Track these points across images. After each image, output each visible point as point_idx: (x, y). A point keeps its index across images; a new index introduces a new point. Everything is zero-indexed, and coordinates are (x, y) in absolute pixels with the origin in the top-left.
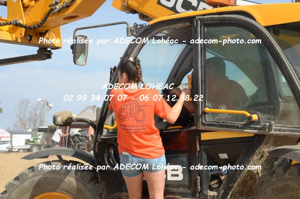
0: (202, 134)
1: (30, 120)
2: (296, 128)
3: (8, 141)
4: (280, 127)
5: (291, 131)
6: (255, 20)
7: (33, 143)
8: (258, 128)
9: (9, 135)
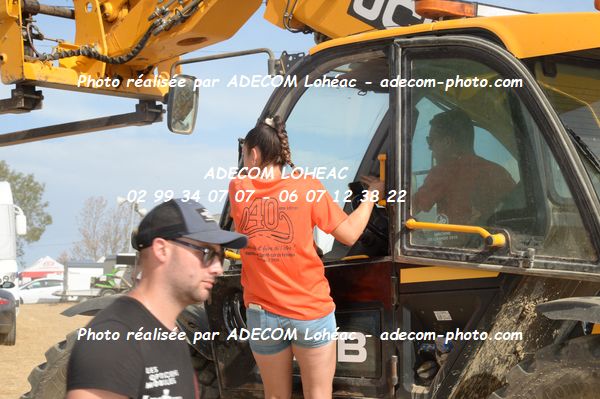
0: (402, 271)
1: (105, 239)
2: (577, 261)
3: (59, 281)
4: (547, 259)
5: (567, 268)
6: (504, 47)
7: (106, 286)
8: (504, 260)
9: (61, 268)
